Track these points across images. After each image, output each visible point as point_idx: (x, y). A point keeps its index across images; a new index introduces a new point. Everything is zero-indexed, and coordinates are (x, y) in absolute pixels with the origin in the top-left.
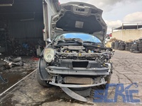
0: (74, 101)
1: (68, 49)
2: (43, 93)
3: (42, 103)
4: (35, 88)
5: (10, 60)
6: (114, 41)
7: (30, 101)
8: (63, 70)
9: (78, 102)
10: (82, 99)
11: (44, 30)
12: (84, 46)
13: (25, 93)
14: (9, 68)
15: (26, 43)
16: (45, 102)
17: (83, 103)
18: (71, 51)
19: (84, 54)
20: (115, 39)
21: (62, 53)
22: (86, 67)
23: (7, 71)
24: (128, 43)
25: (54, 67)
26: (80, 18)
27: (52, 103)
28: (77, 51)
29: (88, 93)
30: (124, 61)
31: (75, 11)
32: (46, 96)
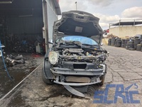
0: (74, 96)
1: (69, 52)
2: (47, 90)
3: (48, 98)
4: (39, 85)
5: (13, 58)
6: (111, 38)
7: (37, 97)
8: (65, 71)
9: (77, 97)
10: (81, 95)
11: (44, 28)
12: (83, 49)
13: (32, 89)
14: (12, 66)
15: (24, 39)
16: (50, 97)
17: (82, 98)
18: (72, 53)
19: (83, 57)
20: (111, 35)
21: (64, 55)
22: (84, 68)
23: (10, 69)
24: (124, 40)
25: (57, 68)
26: (79, 24)
27: (55, 98)
28: (77, 54)
29: (86, 90)
30: (119, 58)
31: (75, 18)
32: (50, 92)
